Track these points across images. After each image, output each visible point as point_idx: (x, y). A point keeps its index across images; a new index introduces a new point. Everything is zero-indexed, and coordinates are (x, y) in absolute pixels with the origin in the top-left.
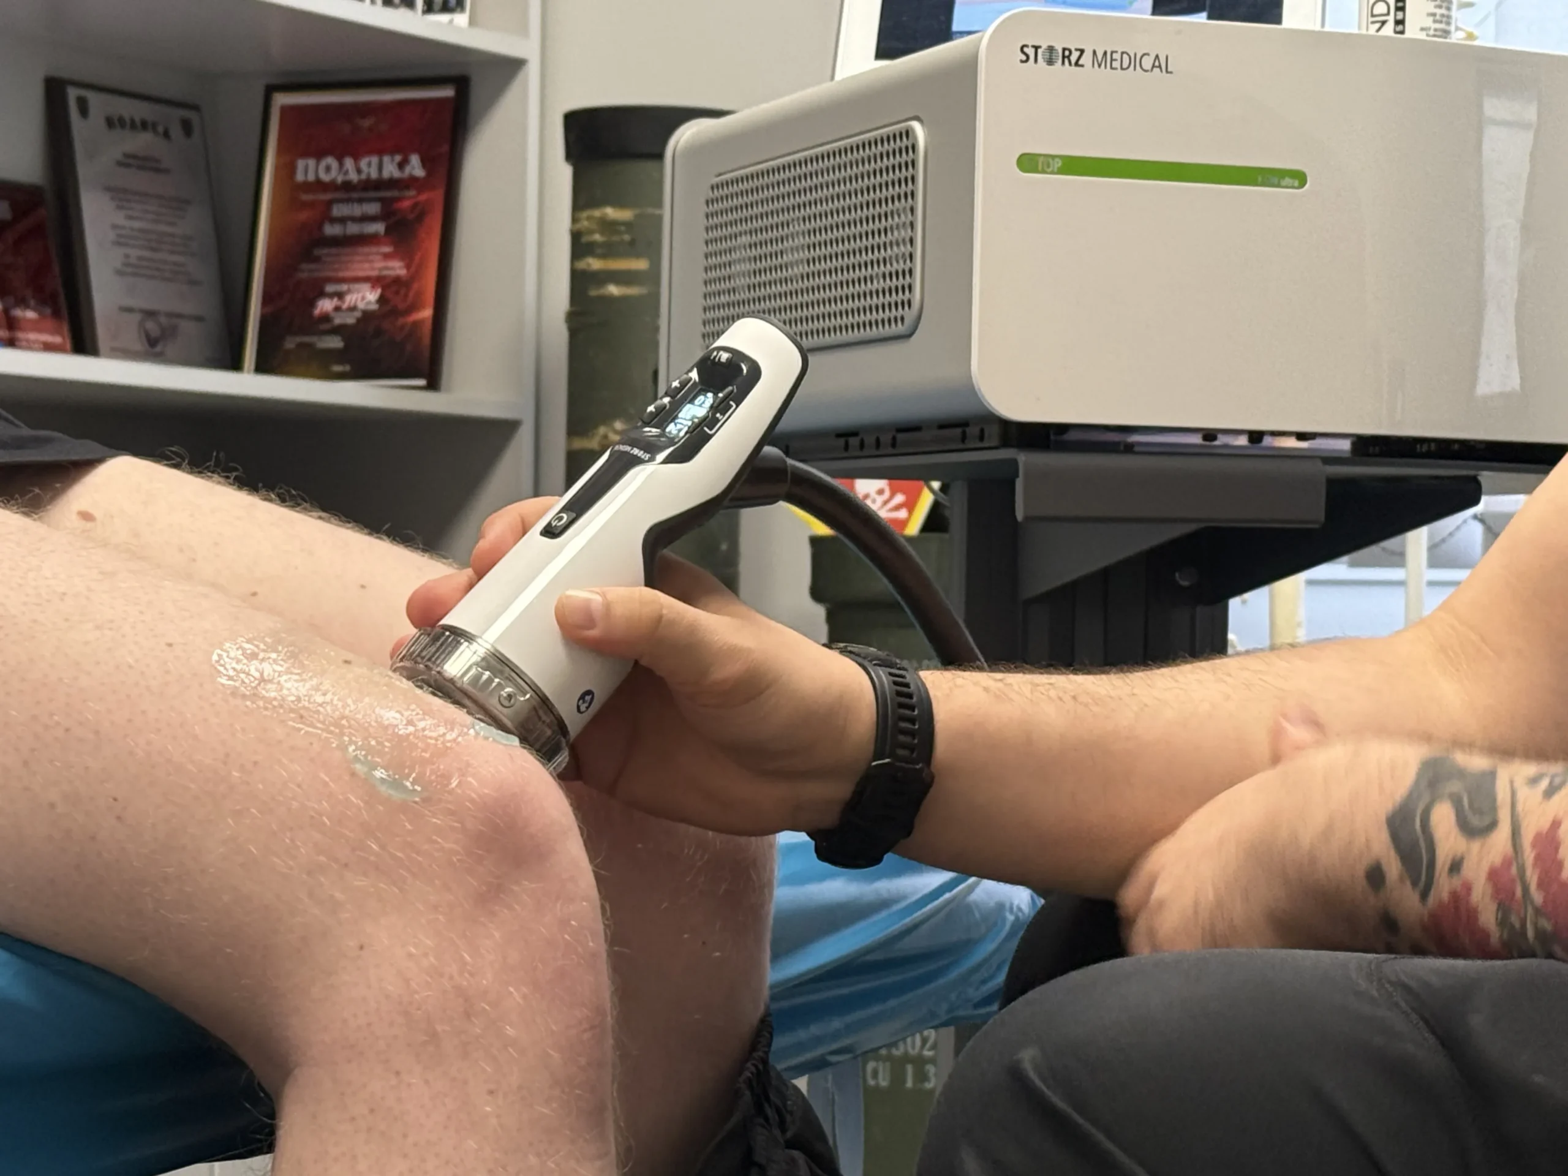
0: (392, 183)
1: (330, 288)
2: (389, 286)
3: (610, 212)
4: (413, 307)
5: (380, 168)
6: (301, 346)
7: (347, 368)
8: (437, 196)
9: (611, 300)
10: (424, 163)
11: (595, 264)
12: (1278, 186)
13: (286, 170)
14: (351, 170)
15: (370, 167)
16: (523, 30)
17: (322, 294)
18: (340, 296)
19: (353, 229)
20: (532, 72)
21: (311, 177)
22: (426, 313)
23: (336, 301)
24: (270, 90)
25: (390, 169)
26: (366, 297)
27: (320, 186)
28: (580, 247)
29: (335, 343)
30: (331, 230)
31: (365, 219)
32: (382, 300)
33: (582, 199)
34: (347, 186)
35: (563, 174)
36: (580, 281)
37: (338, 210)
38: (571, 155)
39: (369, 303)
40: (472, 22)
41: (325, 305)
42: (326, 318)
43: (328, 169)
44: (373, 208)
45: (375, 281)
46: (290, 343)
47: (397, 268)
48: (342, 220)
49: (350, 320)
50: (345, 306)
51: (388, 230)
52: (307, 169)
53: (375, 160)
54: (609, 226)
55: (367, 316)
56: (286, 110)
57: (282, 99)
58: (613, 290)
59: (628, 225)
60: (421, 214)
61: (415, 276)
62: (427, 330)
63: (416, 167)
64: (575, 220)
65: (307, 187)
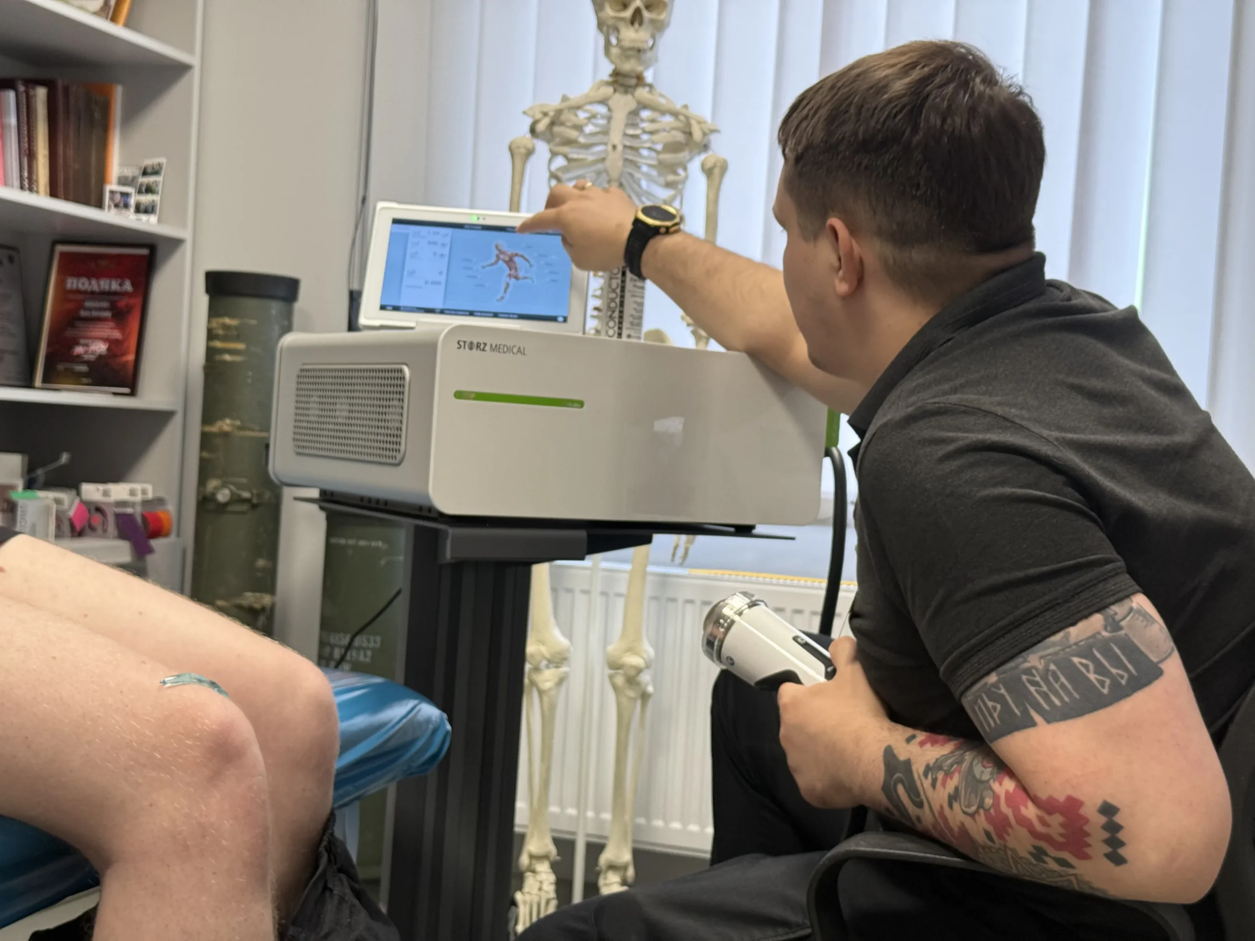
0: (115, 293)
1: (82, 341)
2: (113, 344)
3: (227, 321)
4: (124, 354)
5: (110, 285)
6: (66, 369)
7: (90, 381)
8: (137, 301)
9: (225, 362)
10: (133, 284)
11: (218, 344)
12: (572, 407)
13: (61, 283)
14: (94, 285)
15: (105, 284)
16: (184, 226)
17: (78, 344)
18: (87, 345)
19: (95, 314)
20: (188, 247)
21: (75, 286)
22: (131, 357)
23: (85, 348)
24: (55, 243)
25: (115, 286)
26: (100, 348)
27: (78, 291)
28: (211, 335)
29: (83, 368)
30: (83, 313)
31: (101, 309)
32: (109, 349)
33: (214, 312)
34: (93, 293)
35: (203, 300)
36: (211, 352)
37: (88, 304)
38: (208, 290)
39: (102, 350)
40: (159, 221)
41: (79, 350)
42: (79, 356)
43: (83, 284)
44: (105, 304)
45: (106, 340)
46: (61, 367)
47: (117, 334)
48: (90, 309)
49: (92, 358)
50: (90, 350)
51: (113, 316)
52: (72, 283)
53: (108, 281)
54: (225, 327)
55: (100, 357)
56: (63, 255)
57: (60, 248)
58: (227, 357)
59: (236, 328)
60: (129, 309)
61: (126, 338)
62: (130, 367)
63: (128, 286)
64: (209, 321)
65: (72, 292)
